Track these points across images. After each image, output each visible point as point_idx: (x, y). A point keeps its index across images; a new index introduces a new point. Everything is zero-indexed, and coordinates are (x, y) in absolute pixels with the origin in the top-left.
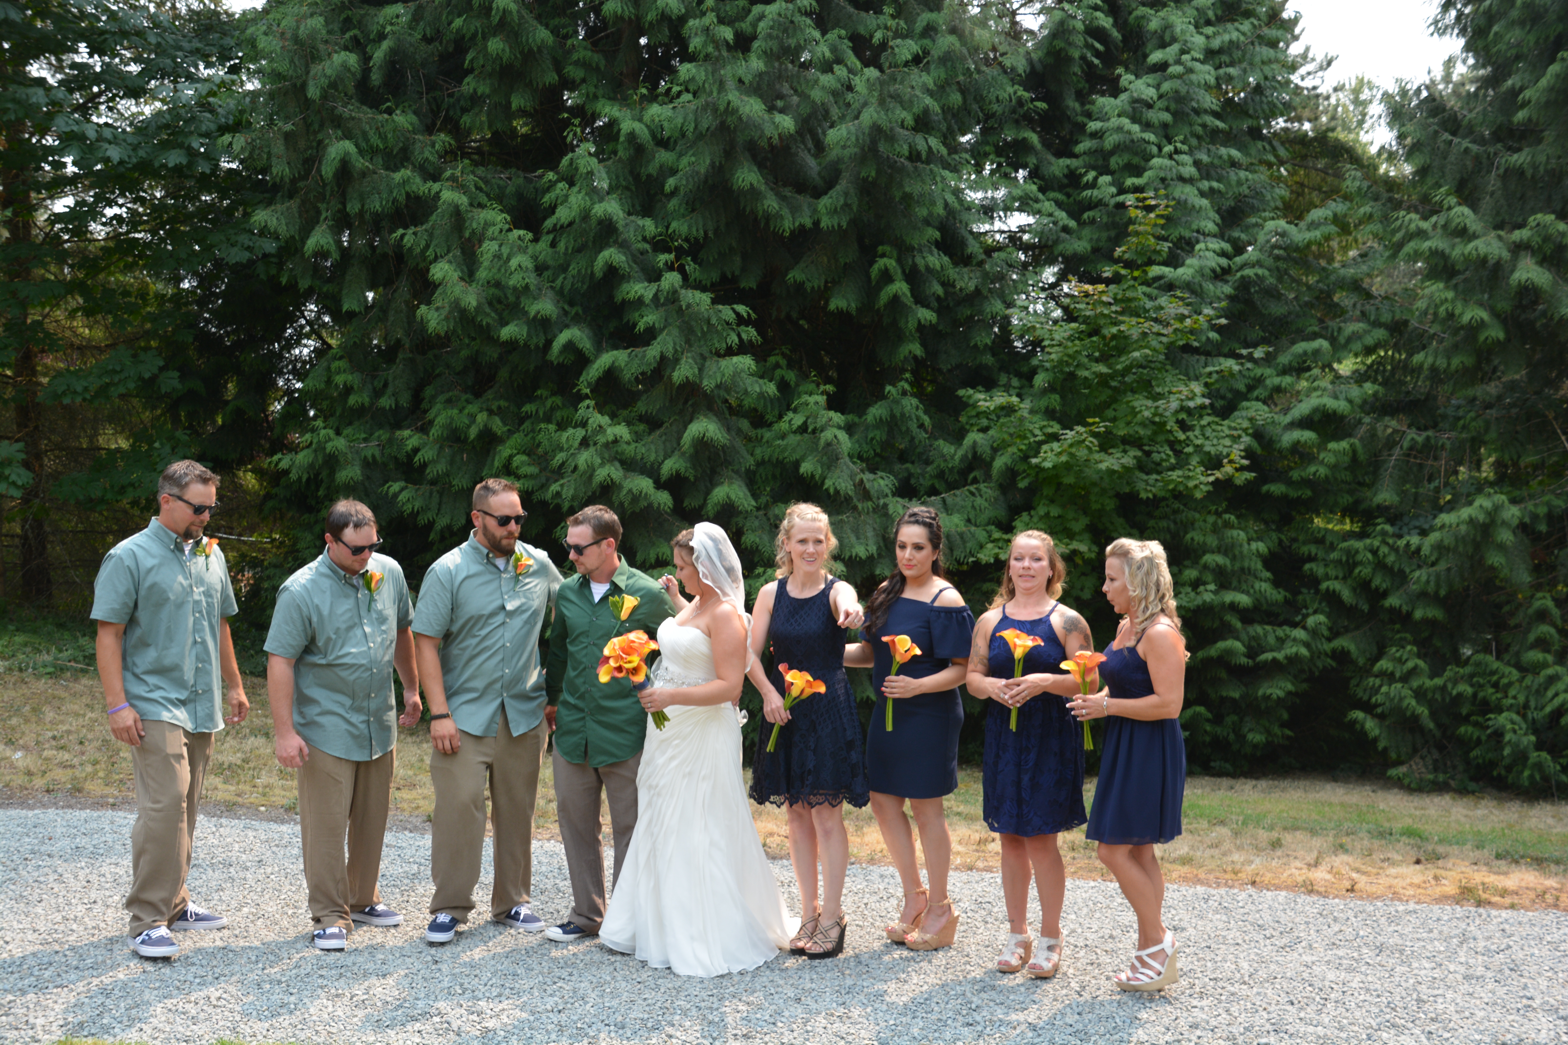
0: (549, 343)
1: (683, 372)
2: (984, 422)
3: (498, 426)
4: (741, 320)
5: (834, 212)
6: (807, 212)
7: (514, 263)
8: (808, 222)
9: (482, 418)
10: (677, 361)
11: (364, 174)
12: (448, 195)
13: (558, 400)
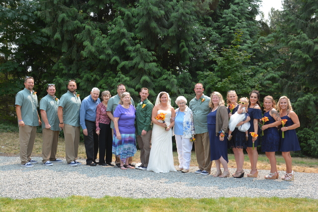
0: (110, 60)
1: (141, 66)
3: (98, 78)
4: (153, 55)
5: (172, 32)
6: (166, 32)
7: (103, 42)
8: (166, 35)
9: (94, 76)
10: (139, 64)
11: (67, 21)
12: (87, 27)
13: (112, 72)
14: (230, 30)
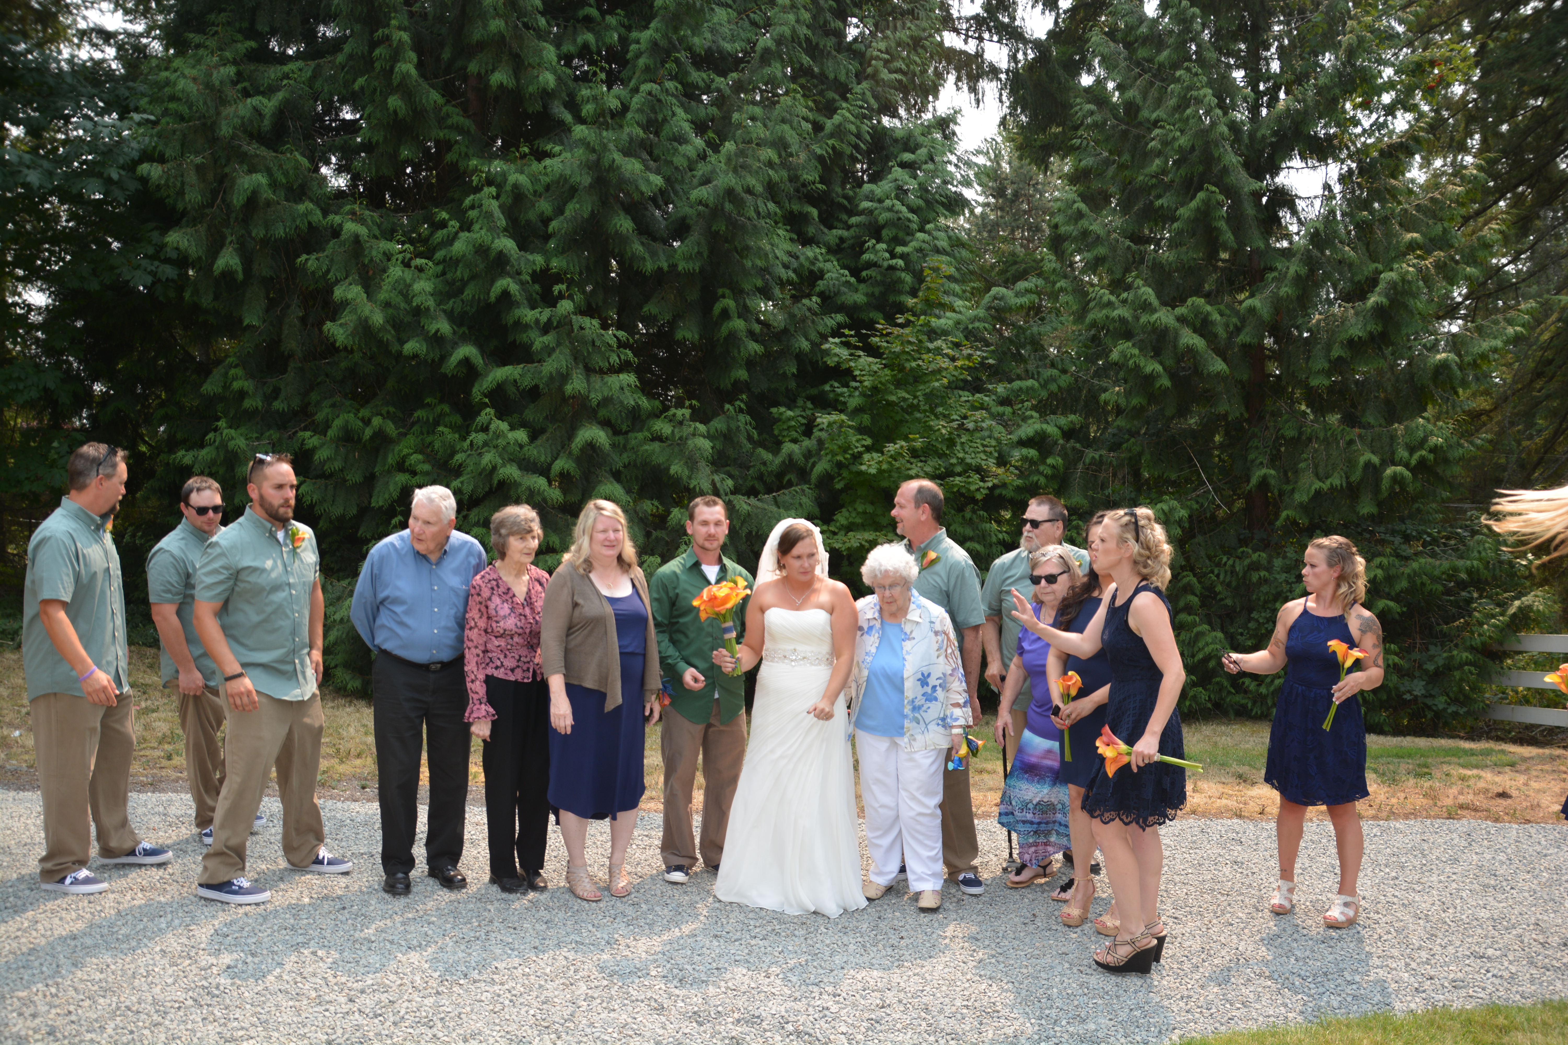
0: (445, 360)
1: (575, 384)
2: (794, 434)
3: (390, 429)
5: (689, 258)
6: (663, 257)
9: (376, 421)
10: (567, 377)
13: (446, 408)
14: (893, 256)
